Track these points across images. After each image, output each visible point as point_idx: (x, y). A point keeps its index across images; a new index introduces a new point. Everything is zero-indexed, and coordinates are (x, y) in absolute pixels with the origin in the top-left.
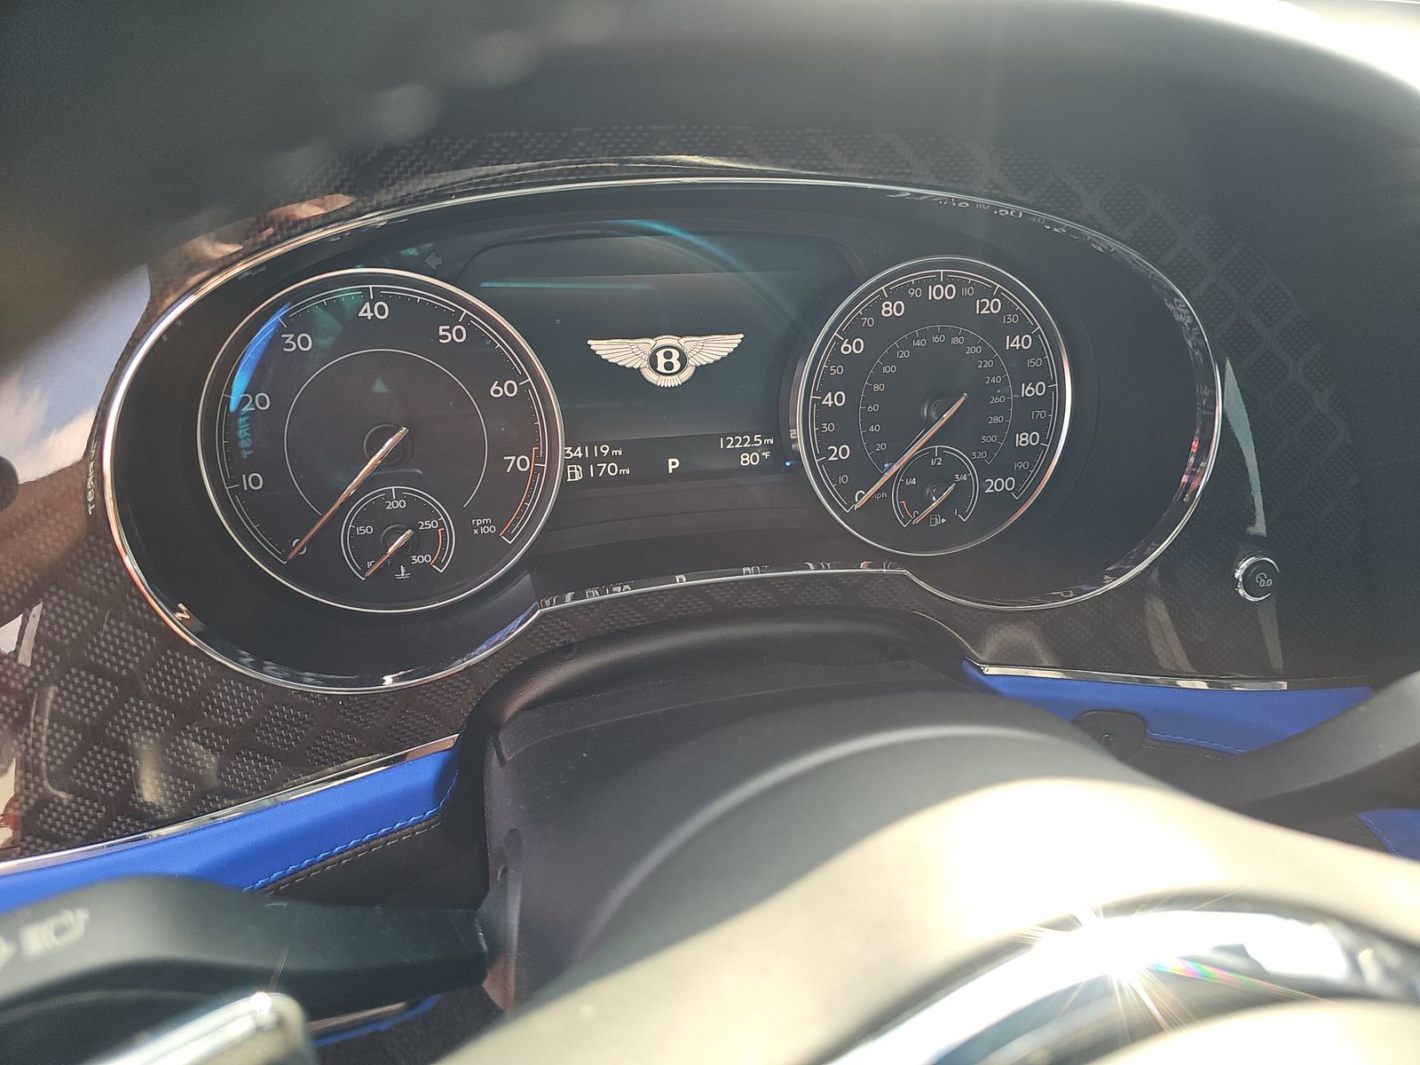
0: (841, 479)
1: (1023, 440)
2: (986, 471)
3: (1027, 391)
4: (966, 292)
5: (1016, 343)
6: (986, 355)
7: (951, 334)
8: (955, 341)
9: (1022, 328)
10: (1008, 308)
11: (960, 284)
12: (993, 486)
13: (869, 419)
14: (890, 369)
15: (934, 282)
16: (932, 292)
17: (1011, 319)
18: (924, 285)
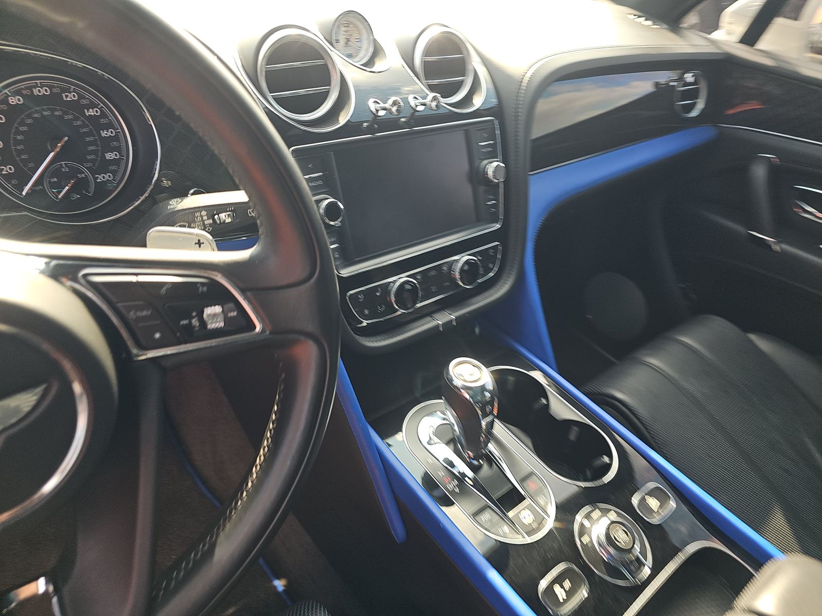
0: (13, 182)
1: (110, 156)
2: (94, 172)
3: (104, 134)
4: (55, 90)
5: (91, 112)
6: (76, 119)
7: (53, 110)
8: (57, 113)
9: (93, 106)
10: (81, 97)
11: (50, 87)
12: (100, 178)
13: (20, 153)
14: (24, 128)
15: (35, 87)
16: (36, 91)
17: (84, 102)
18: (30, 88)
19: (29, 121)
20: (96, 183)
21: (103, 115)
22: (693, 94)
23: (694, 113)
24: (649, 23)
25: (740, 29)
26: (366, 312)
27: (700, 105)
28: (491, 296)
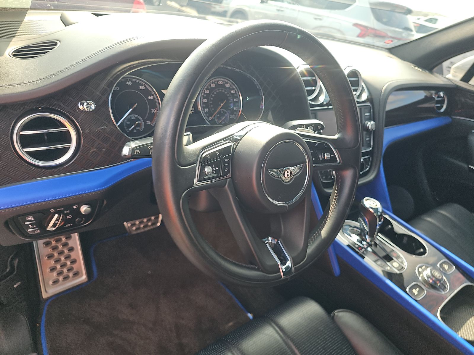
0: (207, 115)
1: (235, 108)
2: (230, 114)
3: (235, 100)
4: (224, 83)
5: (232, 92)
6: (228, 94)
7: (222, 90)
9: (233, 89)
10: (231, 85)
11: (223, 81)
13: (211, 104)
14: (213, 96)
15: (219, 81)
16: (219, 83)
17: (231, 88)
18: (217, 81)
19: (215, 93)
20: (230, 118)
21: (236, 93)
22: (442, 102)
23: (442, 110)
24: (420, 70)
25: (461, 75)
26: (324, 177)
27: (445, 107)
28: (367, 178)
